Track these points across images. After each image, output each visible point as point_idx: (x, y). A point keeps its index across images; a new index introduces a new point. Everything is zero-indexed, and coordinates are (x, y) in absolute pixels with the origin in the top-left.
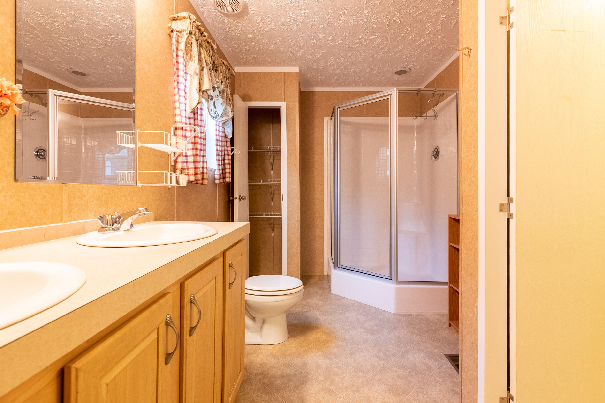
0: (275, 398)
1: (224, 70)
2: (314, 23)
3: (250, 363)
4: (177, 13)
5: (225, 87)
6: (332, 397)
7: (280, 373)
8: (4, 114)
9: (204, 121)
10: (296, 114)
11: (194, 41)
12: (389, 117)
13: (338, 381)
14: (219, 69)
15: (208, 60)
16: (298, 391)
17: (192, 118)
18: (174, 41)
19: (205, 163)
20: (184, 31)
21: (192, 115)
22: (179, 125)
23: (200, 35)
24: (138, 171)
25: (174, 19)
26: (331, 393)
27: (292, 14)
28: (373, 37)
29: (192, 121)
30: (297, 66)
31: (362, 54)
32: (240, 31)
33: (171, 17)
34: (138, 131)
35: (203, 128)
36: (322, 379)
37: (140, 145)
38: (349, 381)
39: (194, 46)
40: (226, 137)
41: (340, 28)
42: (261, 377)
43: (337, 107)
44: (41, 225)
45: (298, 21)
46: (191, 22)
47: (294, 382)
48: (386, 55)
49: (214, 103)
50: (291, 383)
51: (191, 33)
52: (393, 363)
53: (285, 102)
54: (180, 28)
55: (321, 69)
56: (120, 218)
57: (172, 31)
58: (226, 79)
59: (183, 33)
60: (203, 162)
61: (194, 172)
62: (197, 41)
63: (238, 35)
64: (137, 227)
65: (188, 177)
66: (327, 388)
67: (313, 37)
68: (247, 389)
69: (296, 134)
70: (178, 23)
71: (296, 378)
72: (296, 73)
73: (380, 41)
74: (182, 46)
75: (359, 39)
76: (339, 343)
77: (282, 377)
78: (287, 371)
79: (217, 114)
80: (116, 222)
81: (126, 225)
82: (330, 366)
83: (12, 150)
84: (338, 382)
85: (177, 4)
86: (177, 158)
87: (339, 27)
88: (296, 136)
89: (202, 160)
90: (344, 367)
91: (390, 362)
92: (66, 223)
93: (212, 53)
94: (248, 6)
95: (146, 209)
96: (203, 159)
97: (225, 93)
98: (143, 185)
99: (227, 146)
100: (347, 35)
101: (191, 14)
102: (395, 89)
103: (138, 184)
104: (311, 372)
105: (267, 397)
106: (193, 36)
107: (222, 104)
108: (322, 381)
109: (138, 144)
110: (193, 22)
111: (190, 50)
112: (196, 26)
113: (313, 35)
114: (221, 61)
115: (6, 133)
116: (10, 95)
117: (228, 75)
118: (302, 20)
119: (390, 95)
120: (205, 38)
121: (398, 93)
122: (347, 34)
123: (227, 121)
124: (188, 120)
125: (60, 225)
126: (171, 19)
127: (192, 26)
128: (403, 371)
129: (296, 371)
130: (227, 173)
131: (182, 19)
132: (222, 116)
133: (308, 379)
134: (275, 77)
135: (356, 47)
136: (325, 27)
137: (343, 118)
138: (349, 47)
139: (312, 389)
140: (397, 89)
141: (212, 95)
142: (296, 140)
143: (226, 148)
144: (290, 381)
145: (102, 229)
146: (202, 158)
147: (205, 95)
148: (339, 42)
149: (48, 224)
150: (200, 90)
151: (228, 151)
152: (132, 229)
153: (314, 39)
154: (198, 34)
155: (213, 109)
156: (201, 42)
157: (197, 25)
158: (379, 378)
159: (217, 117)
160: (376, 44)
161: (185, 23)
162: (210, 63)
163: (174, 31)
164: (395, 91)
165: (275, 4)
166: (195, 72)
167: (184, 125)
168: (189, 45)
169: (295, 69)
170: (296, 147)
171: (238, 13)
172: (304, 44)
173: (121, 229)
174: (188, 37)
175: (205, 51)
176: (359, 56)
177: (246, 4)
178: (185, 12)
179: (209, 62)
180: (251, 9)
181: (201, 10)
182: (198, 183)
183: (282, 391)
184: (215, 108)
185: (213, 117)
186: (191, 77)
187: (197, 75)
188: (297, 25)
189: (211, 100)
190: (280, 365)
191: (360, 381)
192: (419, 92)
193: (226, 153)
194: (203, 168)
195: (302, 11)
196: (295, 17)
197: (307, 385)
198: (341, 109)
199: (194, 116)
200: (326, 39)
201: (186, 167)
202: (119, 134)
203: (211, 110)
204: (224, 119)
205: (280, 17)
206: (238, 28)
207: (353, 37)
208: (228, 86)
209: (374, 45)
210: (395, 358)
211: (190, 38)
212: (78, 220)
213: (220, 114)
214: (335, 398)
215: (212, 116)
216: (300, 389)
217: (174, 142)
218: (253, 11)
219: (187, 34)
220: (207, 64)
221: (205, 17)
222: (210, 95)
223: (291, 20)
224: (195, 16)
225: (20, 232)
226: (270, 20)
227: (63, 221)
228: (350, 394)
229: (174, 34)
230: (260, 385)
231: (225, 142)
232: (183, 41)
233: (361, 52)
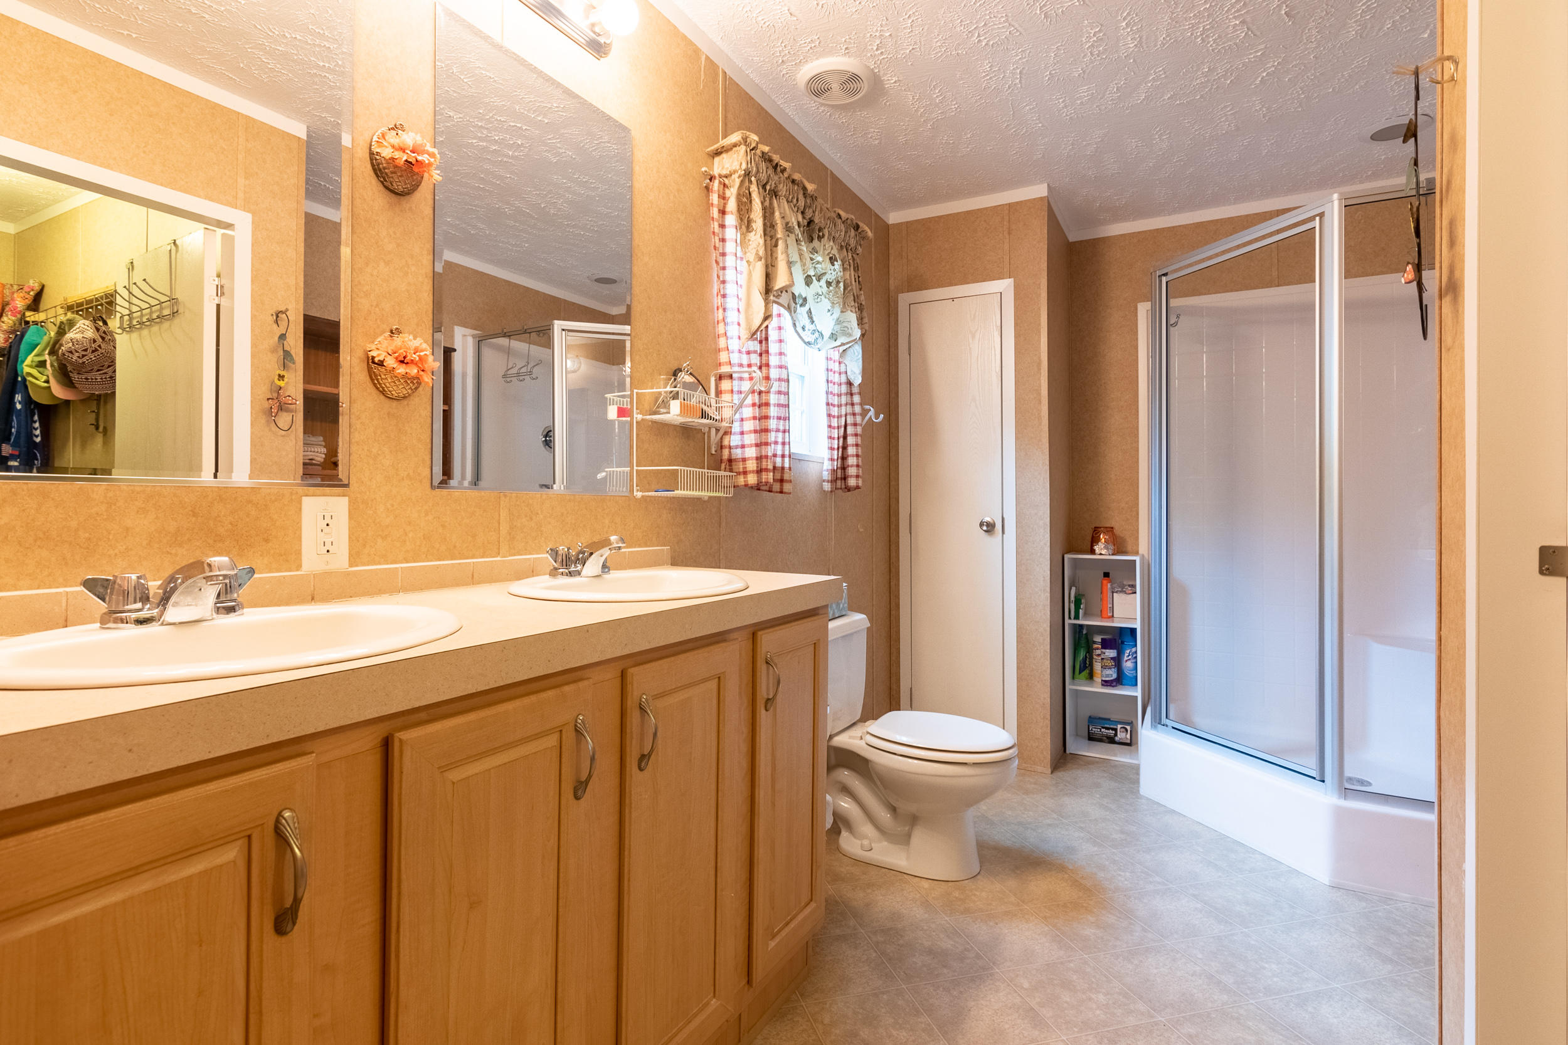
0: (897, 990)
1: (841, 231)
2: (1054, 70)
3: (867, 905)
4: (725, 136)
5: (841, 270)
6: (1037, 1033)
7: (927, 944)
8: (416, 388)
9: (784, 354)
10: (1039, 309)
11: (754, 188)
12: (1315, 282)
13: (1066, 1002)
14: (826, 232)
15: (793, 219)
16: (955, 993)
17: (755, 352)
18: (715, 198)
19: (787, 447)
20: (735, 172)
21: (754, 346)
22: (725, 369)
23: (771, 171)
24: (635, 468)
25: (718, 153)
26: (1036, 1020)
27: (990, 65)
28: (1249, 58)
29: (755, 359)
30: (1042, 182)
31: (1228, 111)
32: (879, 132)
33: (710, 151)
34: (635, 391)
35: (783, 370)
36: (1026, 985)
37: (640, 417)
38: (1098, 1012)
39: (754, 199)
40: (850, 384)
41: (1134, 61)
42: (882, 939)
43: (1158, 273)
44: (467, 558)
45: (1009, 77)
46: (748, 150)
47: (955, 971)
48: (1316, 95)
49: (810, 312)
50: (945, 971)
51: (747, 174)
52: (1258, 1009)
53: (1012, 280)
54: (727, 168)
55: (1112, 176)
56: (583, 553)
57: (711, 180)
58: (847, 252)
59: (733, 176)
60: (784, 444)
61: (757, 467)
62: (764, 187)
63: (877, 142)
64: (614, 575)
65: (744, 478)
66: (1032, 1009)
67: (1063, 102)
68: (844, 952)
69: (1039, 357)
70: (723, 158)
71: (961, 965)
72: (1041, 199)
73: (1276, 64)
74: (732, 205)
75: (1203, 73)
76: (1111, 919)
77: (930, 952)
78: (947, 944)
79: (817, 334)
80: (578, 559)
81: (592, 566)
82: (1062, 963)
83: (429, 440)
84: (1066, 1005)
85: (725, 118)
86: (722, 438)
87: (1130, 59)
88: (1039, 364)
89: (780, 440)
90: (1098, 977)
91: (1247, 1005)
92: (505, 557)
93: (806, 202)
94: (881, 75)
95: (622, 540)
96: (784, 438)
97: (841, 285)
98: (647, 494)
99: (853, 404)
100: (1161, 75)
101: (748, 133)
102: (1336, 196)
103: (635, 493)
104: (1003, 963)
105: (881, 982)
106: (753, 179)
107: (829, 310)
108: (1026, 989)
109: (635, 416)
110: (753, 149)
111: (748, 210)
112: (761, 155)
113: (1062, 98)
114: (835, 212)
115: (420, 415)
116: (417, 359)
117: (853, 242)
118: (1018, 71)
119: (1318, 218)
120: (786, 175)
121: (1345, 206)
122: (1160, 71)
123: (850, 347)
124: (745, 356)
125: (495, 561)
126: (712, 154)
127: (749, 159)
128: (1281, 1037)
129: (966, 949)
130: (852, 466)
131: (731, 149)
132: (834, 337)
133: (992, 975)
134: (985, 221)
135: (1202, 97)
136: (1088, 71)
137: (1174, 303)
138: (1178, 102)
139: (992, 1000)
140: (1341, 194)
141: (804, 296)
142: (1041, 374)
143: (849, 409)
144: (945, 967)
145: (554, 573)
146: (780, 435)
147: (785, 299)
148: (1142, 98)
149: (477, 558)
150: (768, 290)
151: (854, 414)
152: (606, 576)
153: (1066, 107)
154: (765, 172)
155: (809, 326)
156: (773, 186)
157: (763, 153)
158: (1192, 1031)
159: (820, 340)
160: (1265, 74)
161: (735, 156)
162: (797, 227)
163: (715, 178)
164: (1336, 203)
165: (940, 54)
166: (757, 254)
167: (736, 369)
168: (745, 200)
169: (1039, 191)
170: (1039, 394)
171: (864, 96)
172: (1042, 126)
173: (584, 573)
174: (742, 182)
175: (786, 203)
176: (1222, 118)
177: (875, 74)
178: (736, 134)
179: (795, 224)
180: (890, 80)
181: (787, 111)
182: (773, 490)
183: (918, 979)
184: (813, 322)
185: (809, 343)
186: (749, 265)
187: (760, 259)
188: (1009, 87)
189: (801, 305)
190: (933, 926)
191: (1131, 1021)
192: (1428, 190)
193: (850, 420)
194: (783, 456)
195: (1013, 50)
196: (999, 69)
197: (982, 986)
198: (1170, 277)
199: (761, 346)
200: (1101, 98)
201: (740, 456)
202: (610, 399)
203: (803, 328)
204: (838, 343)
205: (962, 79)
206: (872, 128)
207: (1181, 74)
208: (850, 266)
209: (1260, 79)
210: (1273, 999)
211: (747, 184)
212: (526, 554)
213: (827, 334)
214: (1042, 1036)
215: (807, 341)
216: (962, 990)
217: (718, 405)
218: (895, 82)
219: (739, 177)
220: (788, 229)
221: (797, 124)
222: (800, 296)
223: (991, 78)
224: (758, 136)
225: (438, 567)
226: (938, 93)
227: (500, 554)
228: (1087, 1040)
229: (716, 185)
230: (874, 955)
231: (849, 396)
232: (732, 193)
233: (1222, 106)
